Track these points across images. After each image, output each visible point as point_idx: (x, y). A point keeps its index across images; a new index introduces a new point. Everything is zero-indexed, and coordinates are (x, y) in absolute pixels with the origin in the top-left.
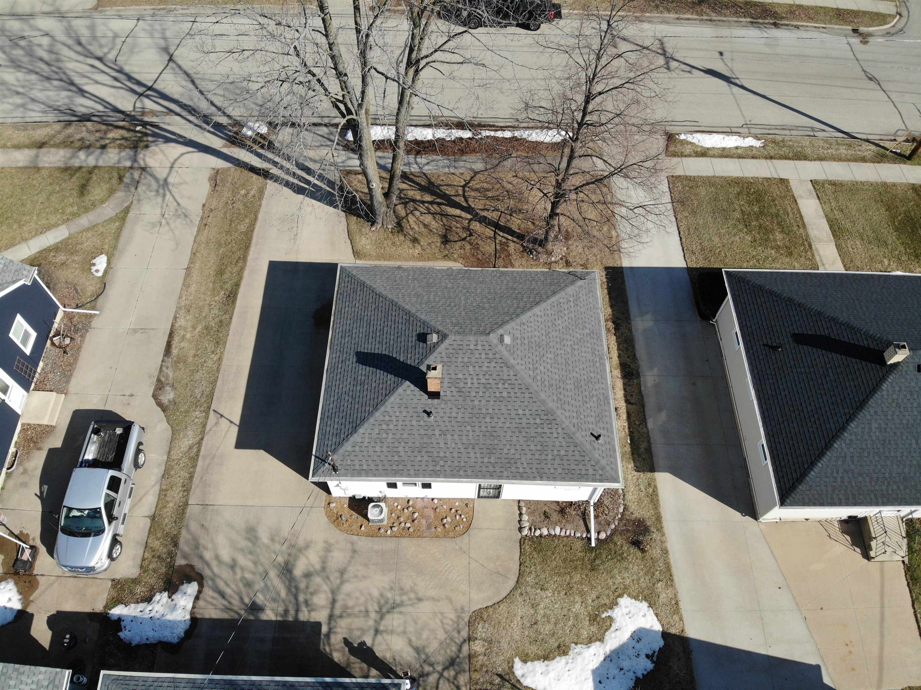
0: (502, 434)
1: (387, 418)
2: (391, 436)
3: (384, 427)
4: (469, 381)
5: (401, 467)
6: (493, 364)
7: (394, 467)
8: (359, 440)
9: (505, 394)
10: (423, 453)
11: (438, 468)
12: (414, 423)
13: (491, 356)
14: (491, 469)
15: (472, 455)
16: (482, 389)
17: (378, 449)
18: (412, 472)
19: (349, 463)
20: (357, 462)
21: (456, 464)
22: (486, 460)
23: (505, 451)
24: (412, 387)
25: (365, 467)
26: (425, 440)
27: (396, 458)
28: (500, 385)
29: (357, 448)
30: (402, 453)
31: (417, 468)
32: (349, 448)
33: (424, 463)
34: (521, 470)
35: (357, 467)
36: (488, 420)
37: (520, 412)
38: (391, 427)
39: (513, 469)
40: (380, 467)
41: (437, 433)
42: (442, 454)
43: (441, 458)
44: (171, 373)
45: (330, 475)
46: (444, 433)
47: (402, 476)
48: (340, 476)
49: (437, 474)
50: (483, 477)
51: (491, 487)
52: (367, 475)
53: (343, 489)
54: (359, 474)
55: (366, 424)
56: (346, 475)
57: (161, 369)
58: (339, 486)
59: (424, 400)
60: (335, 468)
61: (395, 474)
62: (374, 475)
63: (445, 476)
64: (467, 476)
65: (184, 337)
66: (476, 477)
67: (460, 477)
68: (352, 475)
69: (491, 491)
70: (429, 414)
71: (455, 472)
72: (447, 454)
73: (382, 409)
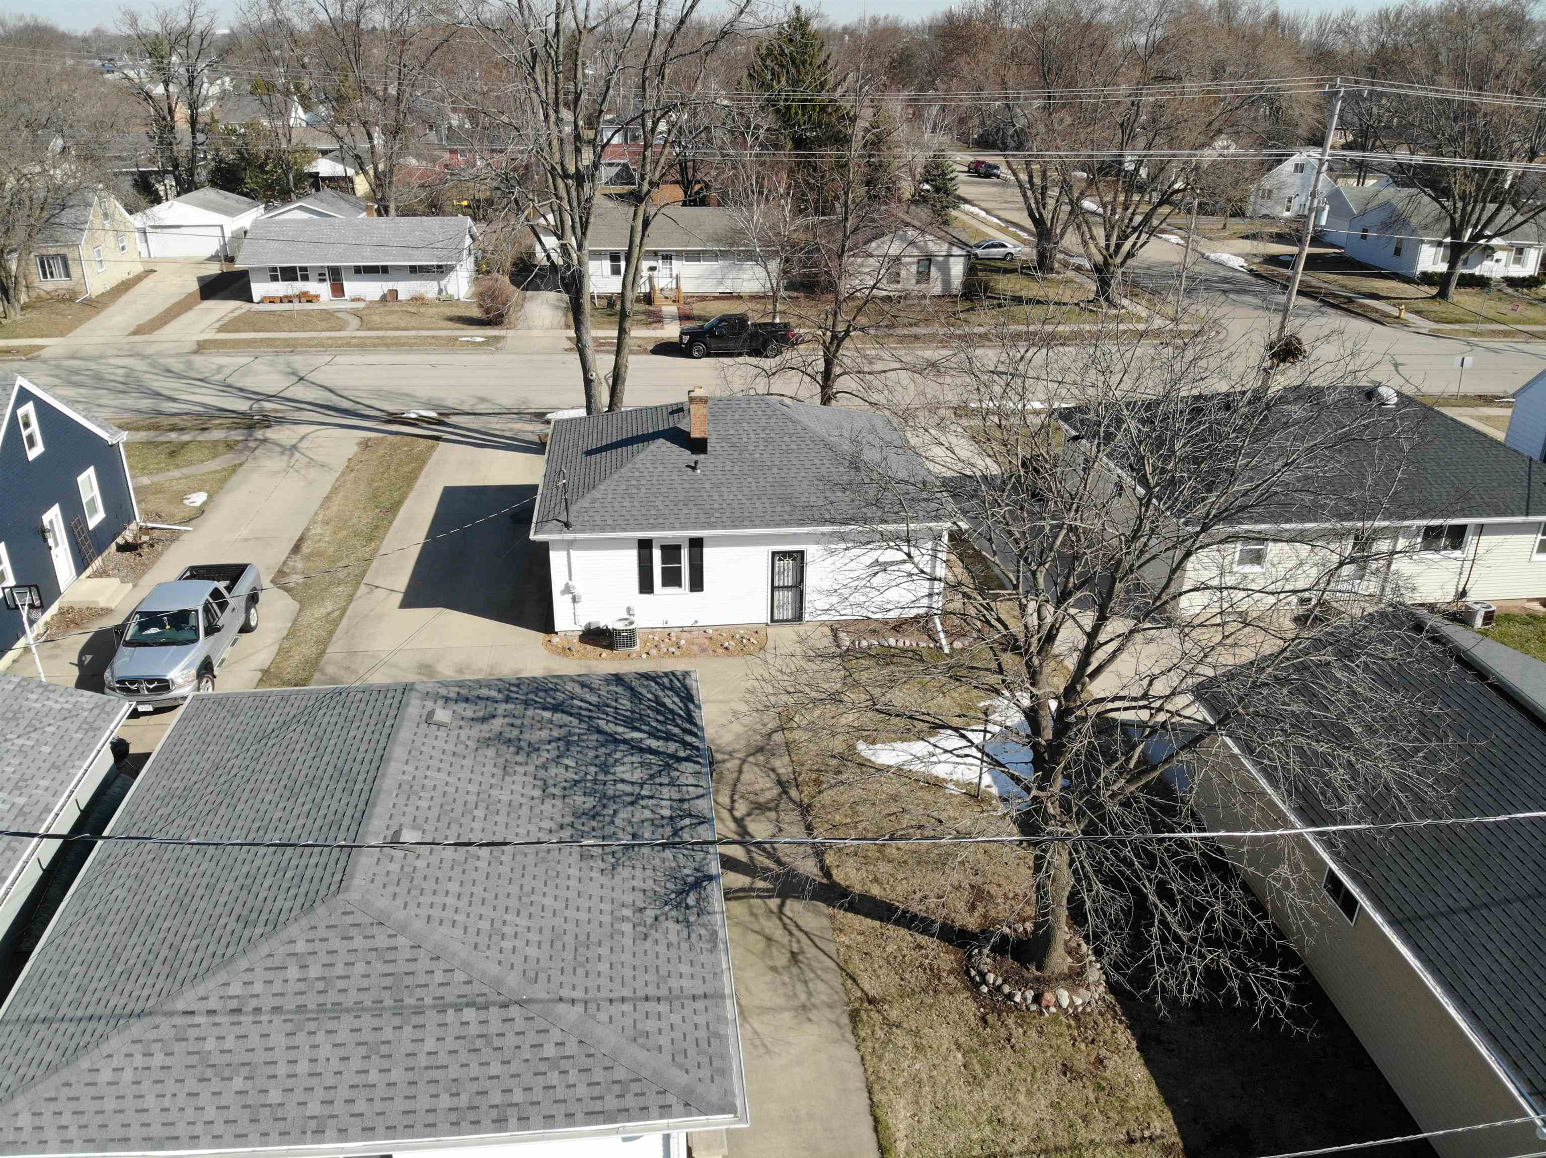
0: (796, 483)
1: (637, 474)
2: (643, 491)
3: (634, 482)
4: (745, 437)
5: (659, 520)
7: (651, 521)
8: (600, 496)
9: (793, 447)
10: (691, 506)
11: (713, 519)
12: (674, 477)
13: (769, 412)
14: (786, 517)
15: (758, 505)
16: (763, 443)
17: (626, 504)
18: (679, 524)
19: (587, 518)
20: (597, 518)
21: (738, 514)
22: (778, 509)
23: (803, 499)
24: (668, 444)
25: (610, 522)
26: (692, 493)
27: (652, 512)
28: (786, 439)
29: (597, 505)
30: (661, 507)
31: (682, 520)
32: (587, 505)
33: (693, 515)
34: (828, 516)
35: (598, 522)
36: (775, 471)
37: (817, 462)
38: (643, 482)
39: (817, 516)
40: (630, 521)
41: (707, 485)
42: (716, 506)
43: (717, 510)
44: (300, 565)
45: (560, 532)
46: (717, 486)
47: (663, 529)
48: (575, 532)
49: (713, 526)
50: (778, 525)
51: (789, 581)
52: (613, 529)
53: (574, 600)
54: (603, 530)
55: (608, 481)
56: (583, 531)
57: (285, 563)
58: (567, 590)
59: (687, 456)
60: (567, 525)
61: (653, 527)
62: (625, 530)
63: (724, 527)
64: (755, 526)
65: (320, 540)
66: (768, 526)
67: (746, 527)
68: (593, 531)
69: (789, 595)
70: (694, 469)
71: (737, 523)
72: (724, 505)
73: (629, 466)
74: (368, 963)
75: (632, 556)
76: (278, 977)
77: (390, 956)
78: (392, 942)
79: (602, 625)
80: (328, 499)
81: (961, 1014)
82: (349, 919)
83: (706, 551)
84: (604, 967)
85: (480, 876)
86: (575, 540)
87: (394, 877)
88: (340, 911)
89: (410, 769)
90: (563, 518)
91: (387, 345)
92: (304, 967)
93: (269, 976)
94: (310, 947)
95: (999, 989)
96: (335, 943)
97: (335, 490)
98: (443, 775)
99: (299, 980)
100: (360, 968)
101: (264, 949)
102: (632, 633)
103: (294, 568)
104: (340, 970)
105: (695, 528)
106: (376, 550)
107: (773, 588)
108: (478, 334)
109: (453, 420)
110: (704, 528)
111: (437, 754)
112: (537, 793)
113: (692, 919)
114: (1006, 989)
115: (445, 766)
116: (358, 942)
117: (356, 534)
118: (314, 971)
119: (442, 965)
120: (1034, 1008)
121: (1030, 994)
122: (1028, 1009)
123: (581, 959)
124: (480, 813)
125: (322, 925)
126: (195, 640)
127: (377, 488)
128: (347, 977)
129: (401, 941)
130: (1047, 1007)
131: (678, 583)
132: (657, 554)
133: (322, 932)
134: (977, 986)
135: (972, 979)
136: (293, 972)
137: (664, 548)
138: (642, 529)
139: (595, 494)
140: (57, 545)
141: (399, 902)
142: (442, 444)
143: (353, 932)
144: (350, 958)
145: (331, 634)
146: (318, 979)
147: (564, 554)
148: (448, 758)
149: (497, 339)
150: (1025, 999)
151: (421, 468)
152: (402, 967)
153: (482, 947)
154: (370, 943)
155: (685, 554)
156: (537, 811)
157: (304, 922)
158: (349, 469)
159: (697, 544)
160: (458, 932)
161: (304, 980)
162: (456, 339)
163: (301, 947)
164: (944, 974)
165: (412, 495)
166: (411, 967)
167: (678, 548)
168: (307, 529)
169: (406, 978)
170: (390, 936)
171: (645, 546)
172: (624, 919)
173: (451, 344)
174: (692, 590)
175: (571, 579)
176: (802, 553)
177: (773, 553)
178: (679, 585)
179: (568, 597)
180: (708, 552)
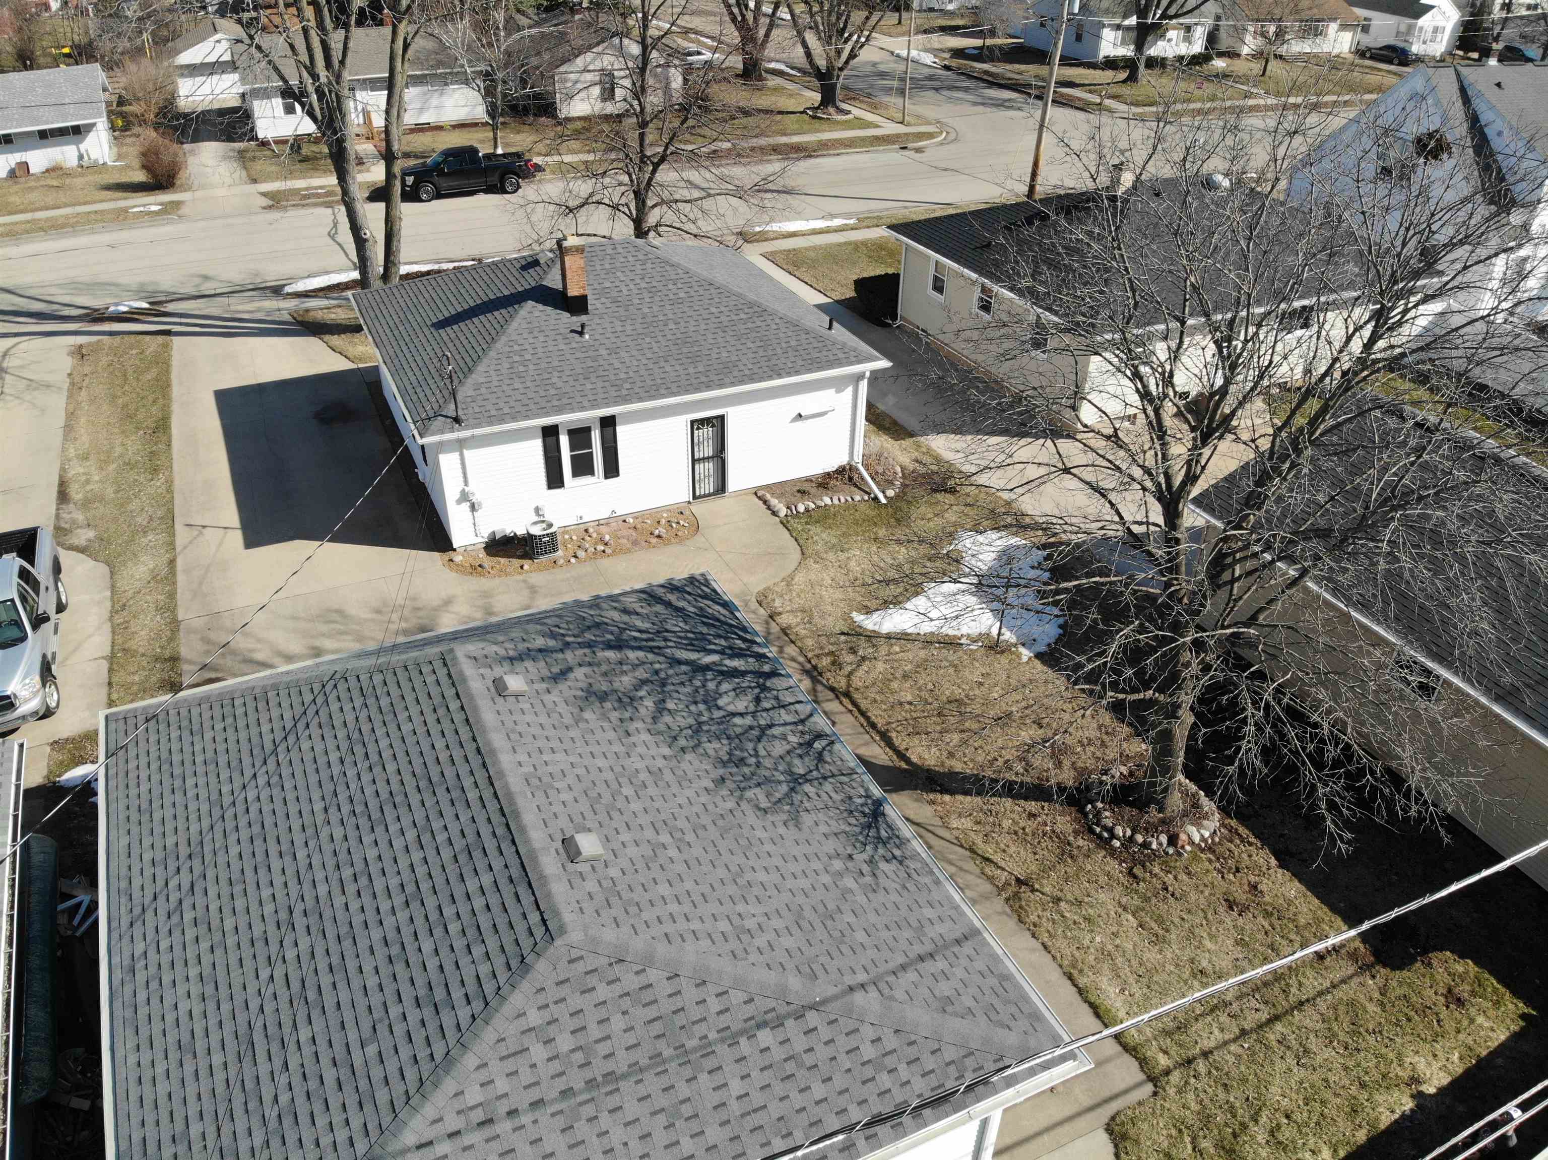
0: (700, 338)
1: (516, 348)
2: (531, 367)
3: (516, 358)
4: (624, 289)
5: (565, 401)
6: (649, 266)
7: (555, 403)
8: (483, 380)
9: (682, 295)
10: (593, 380)
11: (624, 392)
12: (562, 347)
13: (641, 257)
14: (703, 379)
15: (668, 369)
16: (646, 295)
17: (518, 386)
18: (586, 403)
19: (478, 409)
20: (491, 408)
21: (650, 383)
22: (692, 371)
23: (714, 356)
24: (540, 307)
25: (507, 411)
26: (589, 363)
27: (553, 392)
28: (670, 286)
29: (483, 391)
30: (560, 384)
31: (591, 398)
32: (472, 394)
34: (747, 372)
35: (493, 413)
36: (672, 326)
37: (713, 310)
38: (527, 357)
39: (736, 373)
40: (532, 406)
41: (604, 352)
42: (623, 376)
43: (625, 381)
44: (80, 517)
45: (452, 430)
46: (614, 352)
47: (572, 410)
48: (468, 427)
49: (626, 400)
50: (697, 390)
51: (708, 451)
52: (514, 419)
53: (473, 508)
54: (502, 420)
55: (485, 360)
56: (479, 426)
57: (58, 516)
58: (464, 497)
59: (568, 319)
60: (457, 420)
61: (560, 410)
62: (527, 417)
63: (641, 400)
64: (674, 394)
65: (88, 482)
66: (687, 392)
67: (663, 396)
68: (491, 424)
69: (710, 466)
70: (581, 334)
71: (653, 393)
72: (631, 374)
73: (504, 339)
74: (624, 1013)
75: (536, 446)
76: (520, 1064)
77: (647, 996)
78: (642, 980)
79: (508, 531)
80: (68, 428)
81: (1108, 874)
82: (580, 967)
83: (620, 429)
84: (860, 936)
85: (681, 868)
86: (472, 437)
87: (599, 898)
88: (565, 959)
89: (523, 757)
90: (454, 414)
91: (42, 229)
92: (549, 1042)
93: (510, 1065)
94: (547, 1015)
95: (1131, 839)
96: (576, 1001)
97: (71, 416)
98: (562, 756)
99: (550, 1060)
100: (618, 1023)
101: (489, 1035)
102: (553, 535)
103: (74, 522)
104: (595, 1032)
105: (608, 405)
106: (169, 483)
107: (694, 461)
108: (153, 202)
109: (170, 308)
110: (616, 403)
111: (537, 731)
112: (666, 751)
113: (897, 853)
114: (1140, 838)
115: (555, 744)
116: (603, 992)
117: (130, 465)
118: (565, 1043)
119: (712, 989)
120: (1171, 851)
121: (1164, 839)
122: (1167, 853)
123: (836, 934)
124: (628, 791)
125: (549, 984)
126: (24, 638)
127: (125, 406)
128: (608, 1037)
129: (653, 975)
130: (1183, 847)
131: (590, 471)
132: (564, 441)
133: (554, 993)
134: (1108, 842)
135: (1100, 836)
136: (538, 1052)
137: (571, 433)
138: (547, 414)
139: (478, 377)
141: (626, 929)
142: (176, 340)
143: (592, 981)
144: (603, 1013)
145: (172, 595)
146: (573, 1051)
147: (455, 456)
148: (551, 733)
149: (178, 204)
150: (1161, 844)
151: (168, 371)
152: (666, 1006)
153: (740, 953)
154: (617, 989)
155: (596, 436)
156: (679, 772)
157: (526, 986)
158: (75, 387)
159: (608, 423)
160: (705, 943)
161: (556, 1057)
162: (125, 210)
163: (535, 1018)
164: (1071, 838)
165: (176, 408)
166: (678, 1003)
167: (588, 430)
168: (63, 470)
169: (676, 1018)
170: (637, 973)
171: (550, 433)
172: (840, 874)
173: (121, 216)
174: (607, 477)
175: (466, 484)
176: (722, 418)
177: (692, 422)
178: (592, 473)
179: (466, 506)
180: (622, 431)
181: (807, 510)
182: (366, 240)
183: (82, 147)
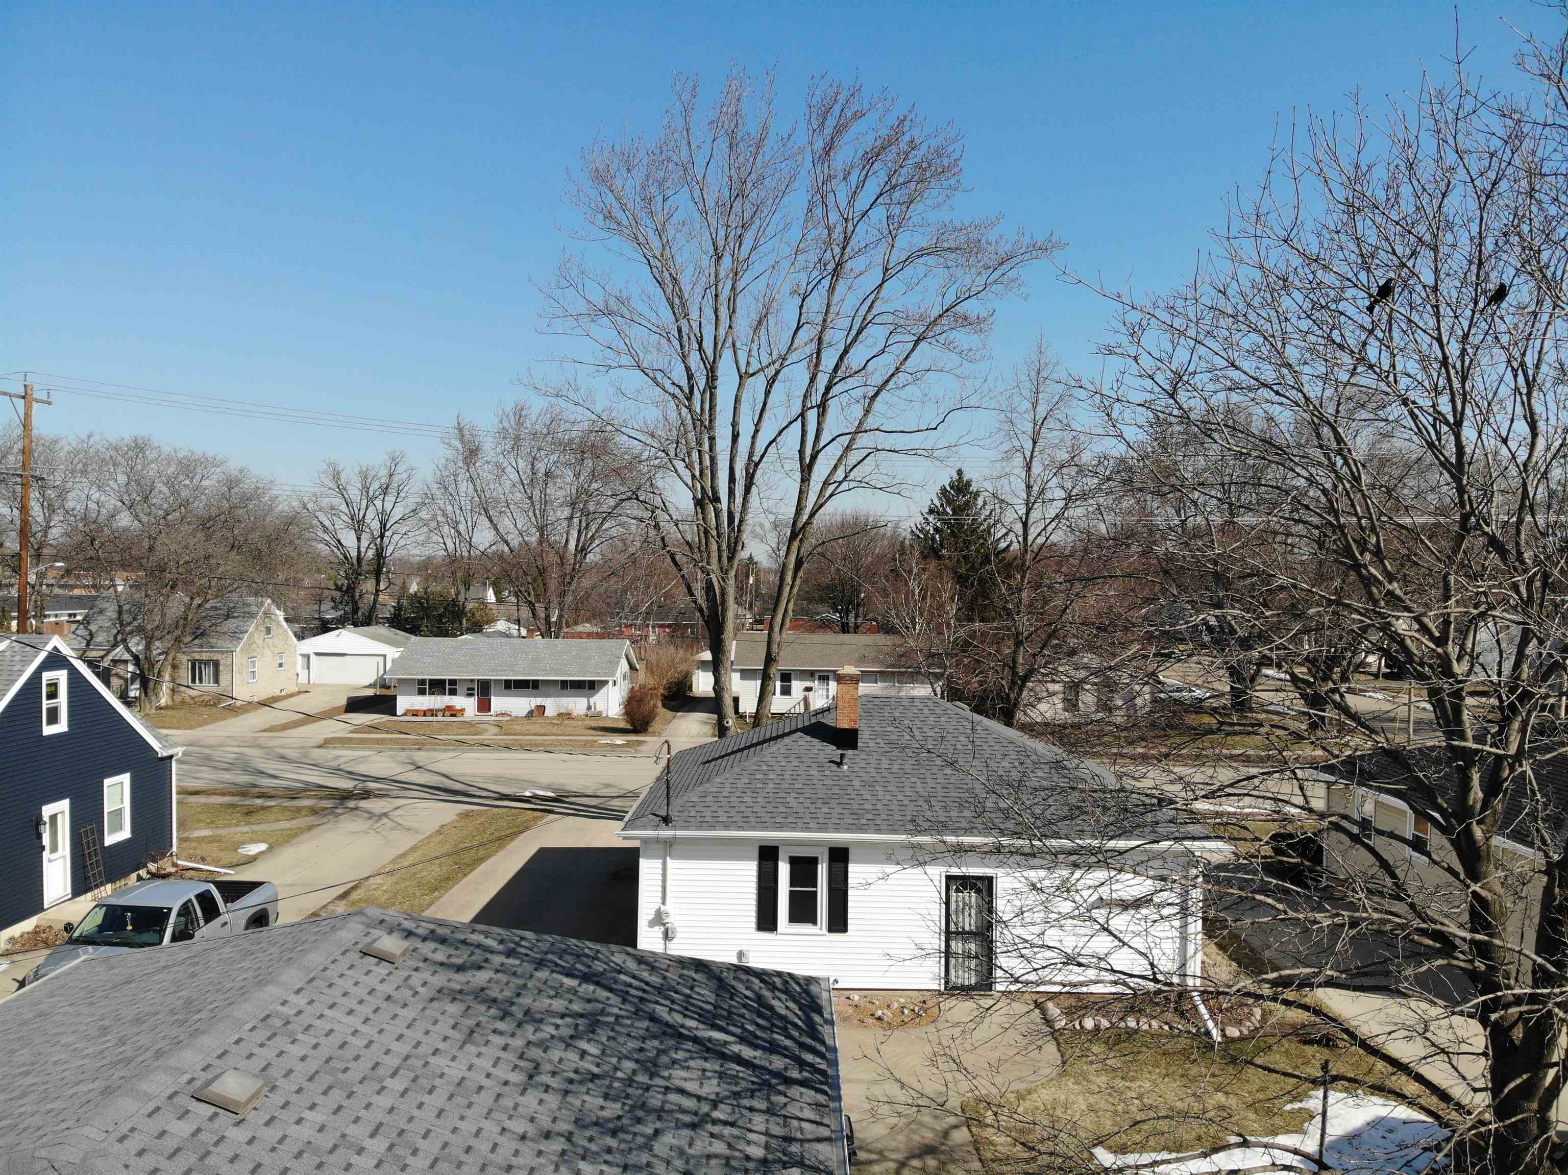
1: (765, 768)
2: (771, 785)
3: (759, 776)
4: (907, 735)
5: (790, 820)
6: (944, 719)
7: (779, 820)
8: (713, 790)
10: (833, 805)
11: (863, 821)
12: (815, 773)
13: (938, 713)
14: (965, 824)
15: (925, 808)
16: (930, 743)
17: (748, 798)
18: (813, 826)
19: (693, 813)
20: (707, 814)
21: (897, 818)
22: (954, 814)
24: (809, 736)
25: (722, 819)
26: (836, 790)
27: (782, 809)
28: (961, 739)
29: (709, 799)
30: (793, 804)
31: (821, 821)
32: (696, 799)
33: (835, 816)
35: (706, 819)
36: (948, 771)
37: (1005, 764)
38: (771, 776)
40: (752, 819)
41: (857, 783)
42: (868, 806)
43: (868, 811)
44: (341, 908)
45: (656, 827)
46: (870, 785)
47: (794, 829)
48: (675, 828)
49: (862, 829)
50: (953, 833)
51: (971, 925)
52: (727, 827)
53: (668, 933)
54: (712, 827)
55: (727, 775)
56: (687, 828)
57: (323, 906)
58: (659, 919)
59: (832, 751)
60: (666, 820)
61: (781, 825)
62: (741, 828)
63: (878, 831)
64: (922, 833)
65: (375, 889)
66: (940, 833)
67: (908, 832)
68: (699, 828)
69: (971, 947)
70: (839, 764)
71: (896, 827)
72: (879, 806)
73: (756, 759)
75: (749, 870)
80: (403, 855)
83: (853, 868)
86: (675, 838)
87: (169, 1143)
89: (300, 1001)
90: (663, 813)
97: (414, 848)
98: (355, 1022)
105: (838, 831)
106: (438, 898)
107: (948, 934)
108: (619, 739)
109: (571, 799)
110: (848, 830)
111: (357, 991)
112: (517, 1078)
115: (363, 1009)
117: (420, 884)
124: (396, 1085)
126: (156, 944)
127: (463, 848)
131: (812, 919)
132: (784, 870)
137: (795, 862)
138: (766, 828)
139: (709, 787)
140: (54, 849)
142: (550, 816)
147: (658, 862)
148: (375, 1000)
149: (639, 742)
151: (521, 832)
155: (823, 871)
156: (507, 1102)
158: (438, 833)
159: (839, 856)
162: (595, 741)
165: (500, 854)
167: (814, 861)
168: (365, 880)
171: (768, 854)
173: (590, 745)
174: (831, 930)
175: (664, 903)
176: (989, 880)
177: (949, 878)
178: (814, 921)
179: (658, 931)
180: (856, 872)
181: (1097, 1028)
182: (727, 729)
183: (592, 700)
